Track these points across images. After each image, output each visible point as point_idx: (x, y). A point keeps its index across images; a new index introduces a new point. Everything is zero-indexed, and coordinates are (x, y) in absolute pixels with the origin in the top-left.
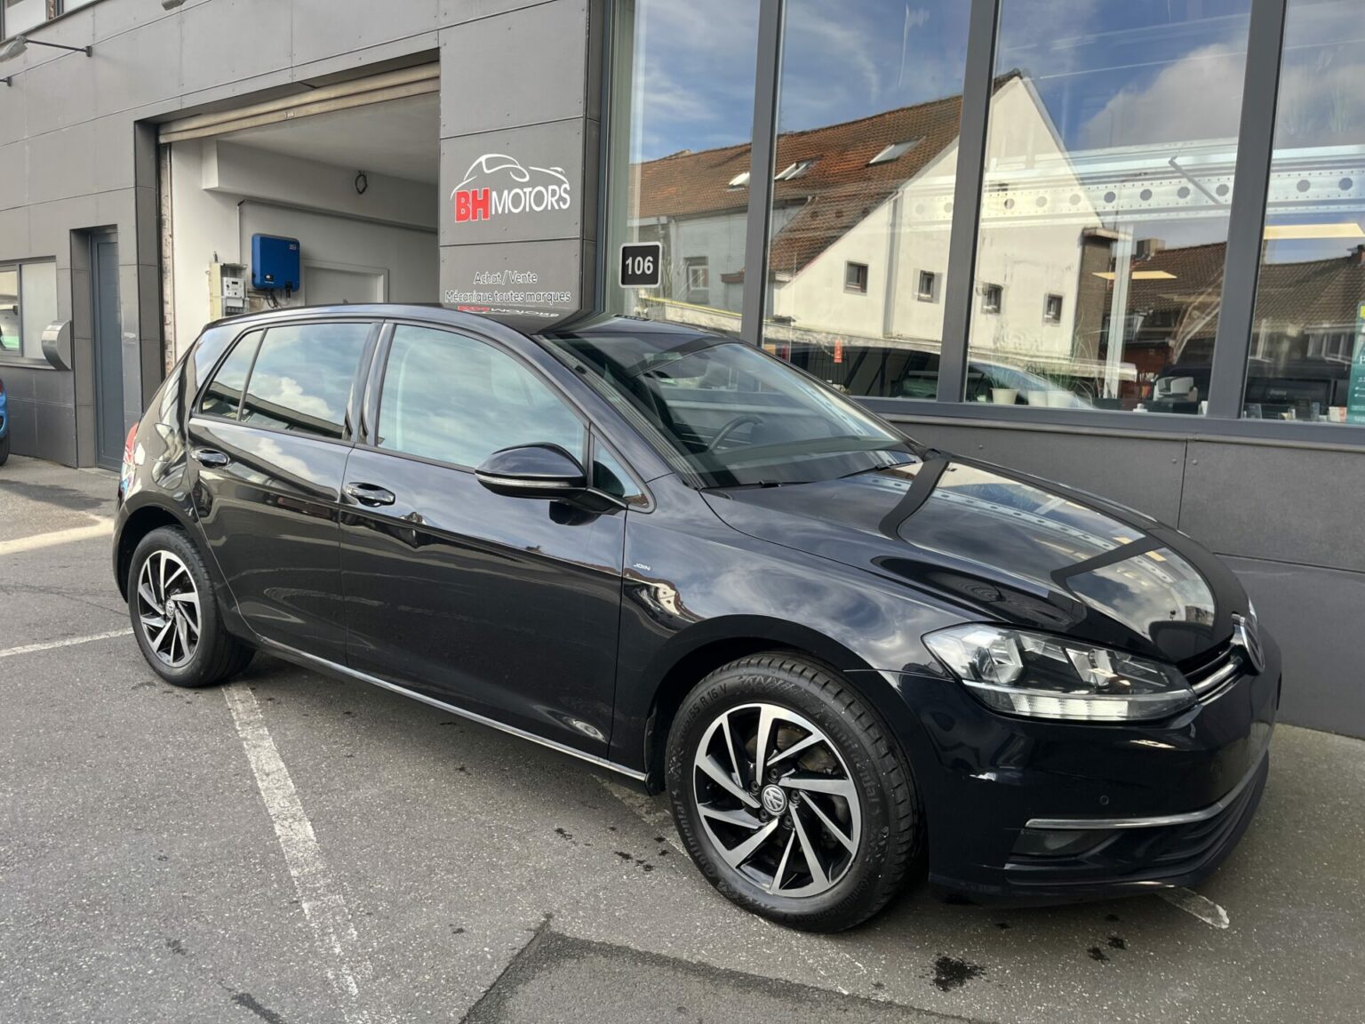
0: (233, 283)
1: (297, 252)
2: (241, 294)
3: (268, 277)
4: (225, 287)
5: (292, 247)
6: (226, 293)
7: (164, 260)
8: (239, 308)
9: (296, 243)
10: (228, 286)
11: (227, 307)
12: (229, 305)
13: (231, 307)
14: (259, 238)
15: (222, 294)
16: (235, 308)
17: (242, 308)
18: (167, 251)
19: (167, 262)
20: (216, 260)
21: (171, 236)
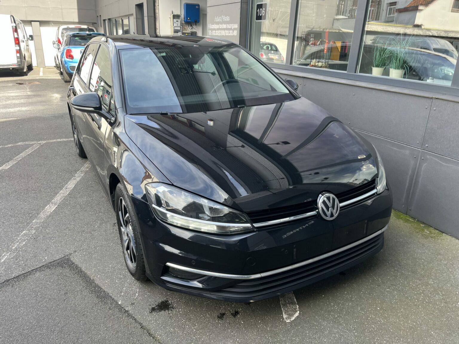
0: (177, 21)
1: (199, 8)
2: (179, 25)
3: (189, 18)
4: (174, 23)
5: (197, 7)
6: (175, 25)
7: (156, 14)
8: (178, 30)
9: (199, 5)
10: (175, 22)
11: (175, 30)
12: (175, 29)
13: (176, 30)
14: (185, 4)
15: (173, 25)
16: (177, 30)
17: (180, 30)
18: (157, 11)
19: (157, 15)
20: (172, 13)
21: (158, 6)
